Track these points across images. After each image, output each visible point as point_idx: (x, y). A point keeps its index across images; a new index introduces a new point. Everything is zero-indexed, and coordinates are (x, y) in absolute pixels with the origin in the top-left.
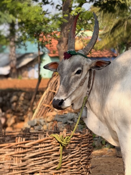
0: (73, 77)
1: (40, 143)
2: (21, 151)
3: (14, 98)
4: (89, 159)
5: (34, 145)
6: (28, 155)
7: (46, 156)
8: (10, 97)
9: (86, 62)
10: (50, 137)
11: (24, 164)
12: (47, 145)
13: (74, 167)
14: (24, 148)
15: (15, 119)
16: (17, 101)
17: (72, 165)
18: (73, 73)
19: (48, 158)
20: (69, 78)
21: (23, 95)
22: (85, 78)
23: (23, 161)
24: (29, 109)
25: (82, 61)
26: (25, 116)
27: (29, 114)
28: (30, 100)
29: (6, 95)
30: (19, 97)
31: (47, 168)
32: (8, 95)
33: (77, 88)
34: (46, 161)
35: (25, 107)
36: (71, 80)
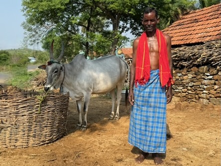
1: (28, 100)
5: (24, 101)
6: (20, 106)
12: (32, 101)
14: (18, 103)
17: (48, 112)
18: (53, 73)
19: (33, 108)
23: (17, 109)
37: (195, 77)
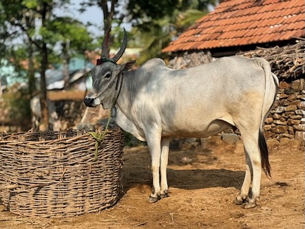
0: (103, 80)
1: (79, 139)
2: (63, 146)
3: (66, 106)
4: (122, 153)
5: (73, 141)
6: (69, 150)
7: (84, 150)
8: (63, 106)
9: (115, 68)
10: (87, 134)
11: (66, 156)
12: (85, 141)
13: (108, 159)
14: (65, 144)
15: (68, 124)
16: (68, 109)
17: (106, 158)
18: (103, 77)
19: (86, 152)
20: (100, 81)
21: (73, 104)
22: (114, 82)
23: (64, 154)
24: (79, 116)
25: (112, 67)
26: (75, 122)
27: (78, 120)
28: (79, 107)
29: (59, 104)
30: (70, 105)
31: (86, 160)
32: (61, 104)
33: (106, 90)
34: (84, 154)
35: (75, 114)
36: (101, 82)
37: (286, 98)
